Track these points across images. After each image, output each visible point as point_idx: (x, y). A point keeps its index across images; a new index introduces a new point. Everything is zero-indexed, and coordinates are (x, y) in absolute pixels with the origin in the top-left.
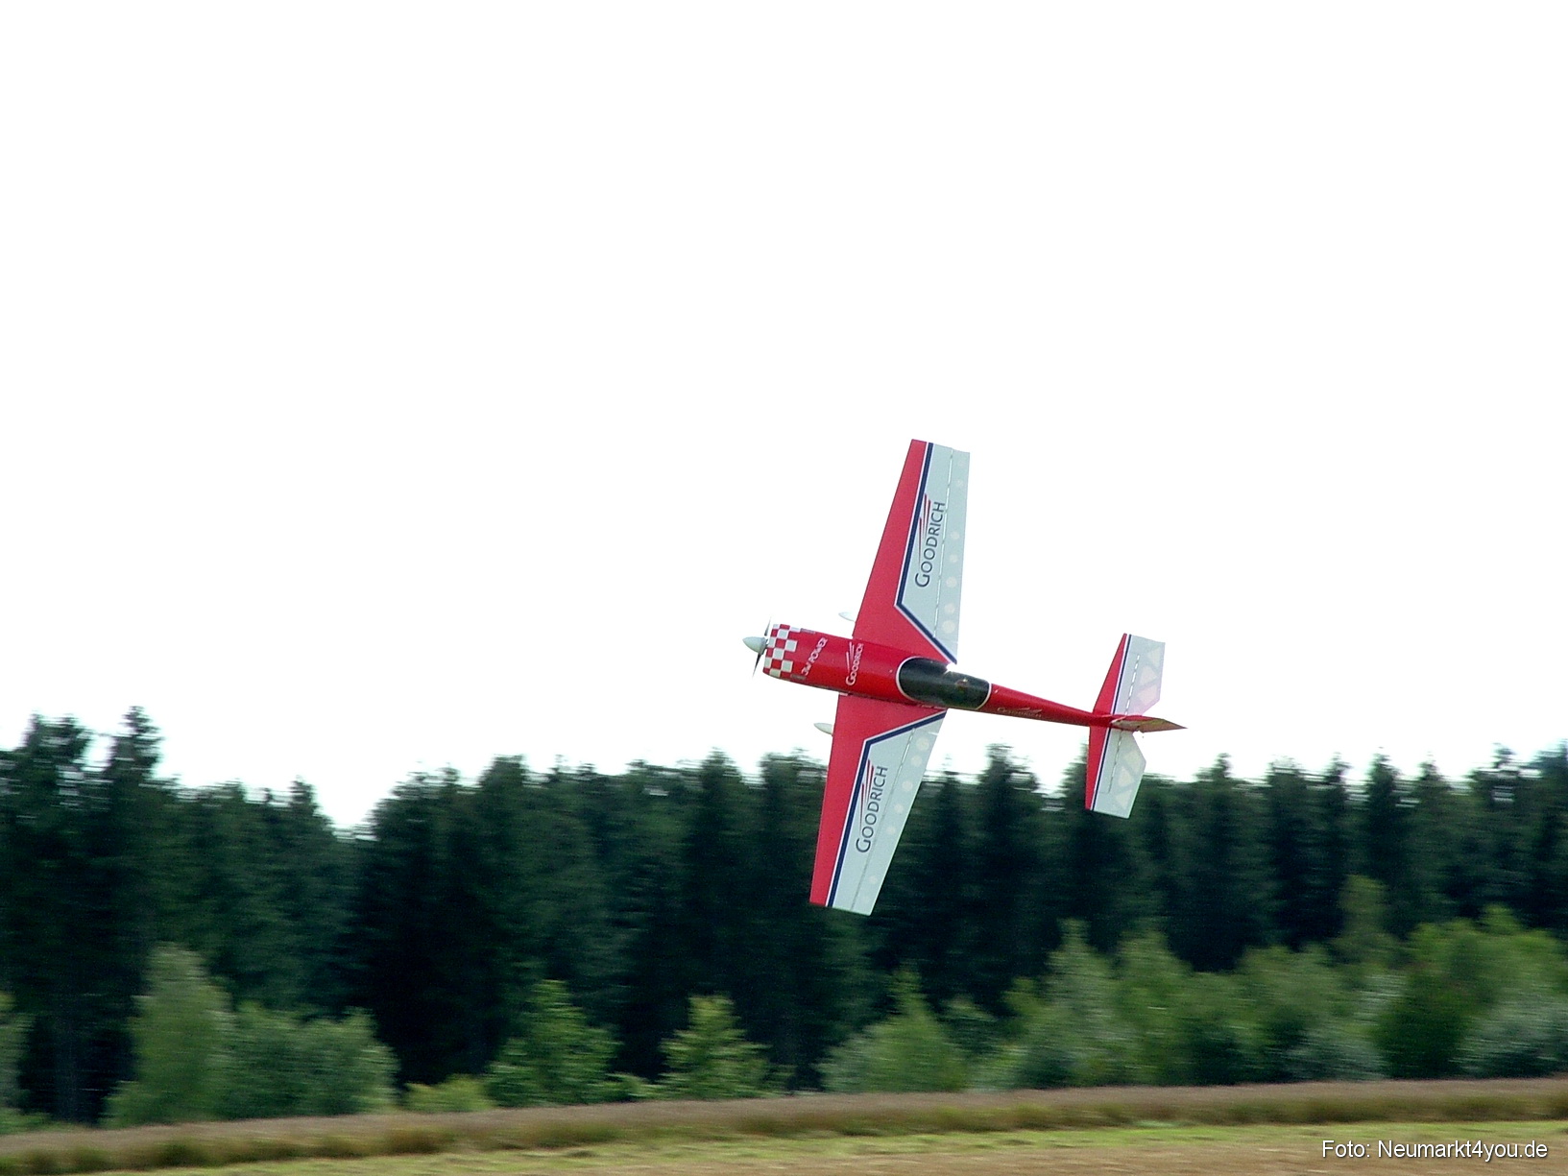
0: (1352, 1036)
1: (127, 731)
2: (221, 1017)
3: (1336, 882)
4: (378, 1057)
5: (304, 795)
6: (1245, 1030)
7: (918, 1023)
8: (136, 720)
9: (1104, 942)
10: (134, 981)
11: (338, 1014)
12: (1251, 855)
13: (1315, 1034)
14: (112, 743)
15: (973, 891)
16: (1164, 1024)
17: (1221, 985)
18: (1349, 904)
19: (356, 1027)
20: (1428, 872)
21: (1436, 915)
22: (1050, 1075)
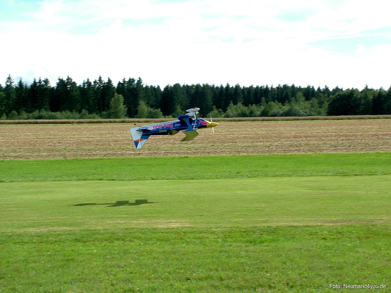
0: (259, 113)
1: (139, 80)
2: (146, 108)
3: (261, 98)
4: (161, 113)
5: (158, 87)
6: (248, 112)
7: (216, 111)
8: (139, 78)
9: (235, 103)
10: (138, 105)
11: (157, 109)
12: (252, 95)
13: (255, 113)
14: (137, 81)
15: (224, 98)
16: (240, 112)
17: (246, 108)
18: (262, 100)
19: (159, 110)
20: (270, 97)
21: (271, 101)
22: (227, 116)
